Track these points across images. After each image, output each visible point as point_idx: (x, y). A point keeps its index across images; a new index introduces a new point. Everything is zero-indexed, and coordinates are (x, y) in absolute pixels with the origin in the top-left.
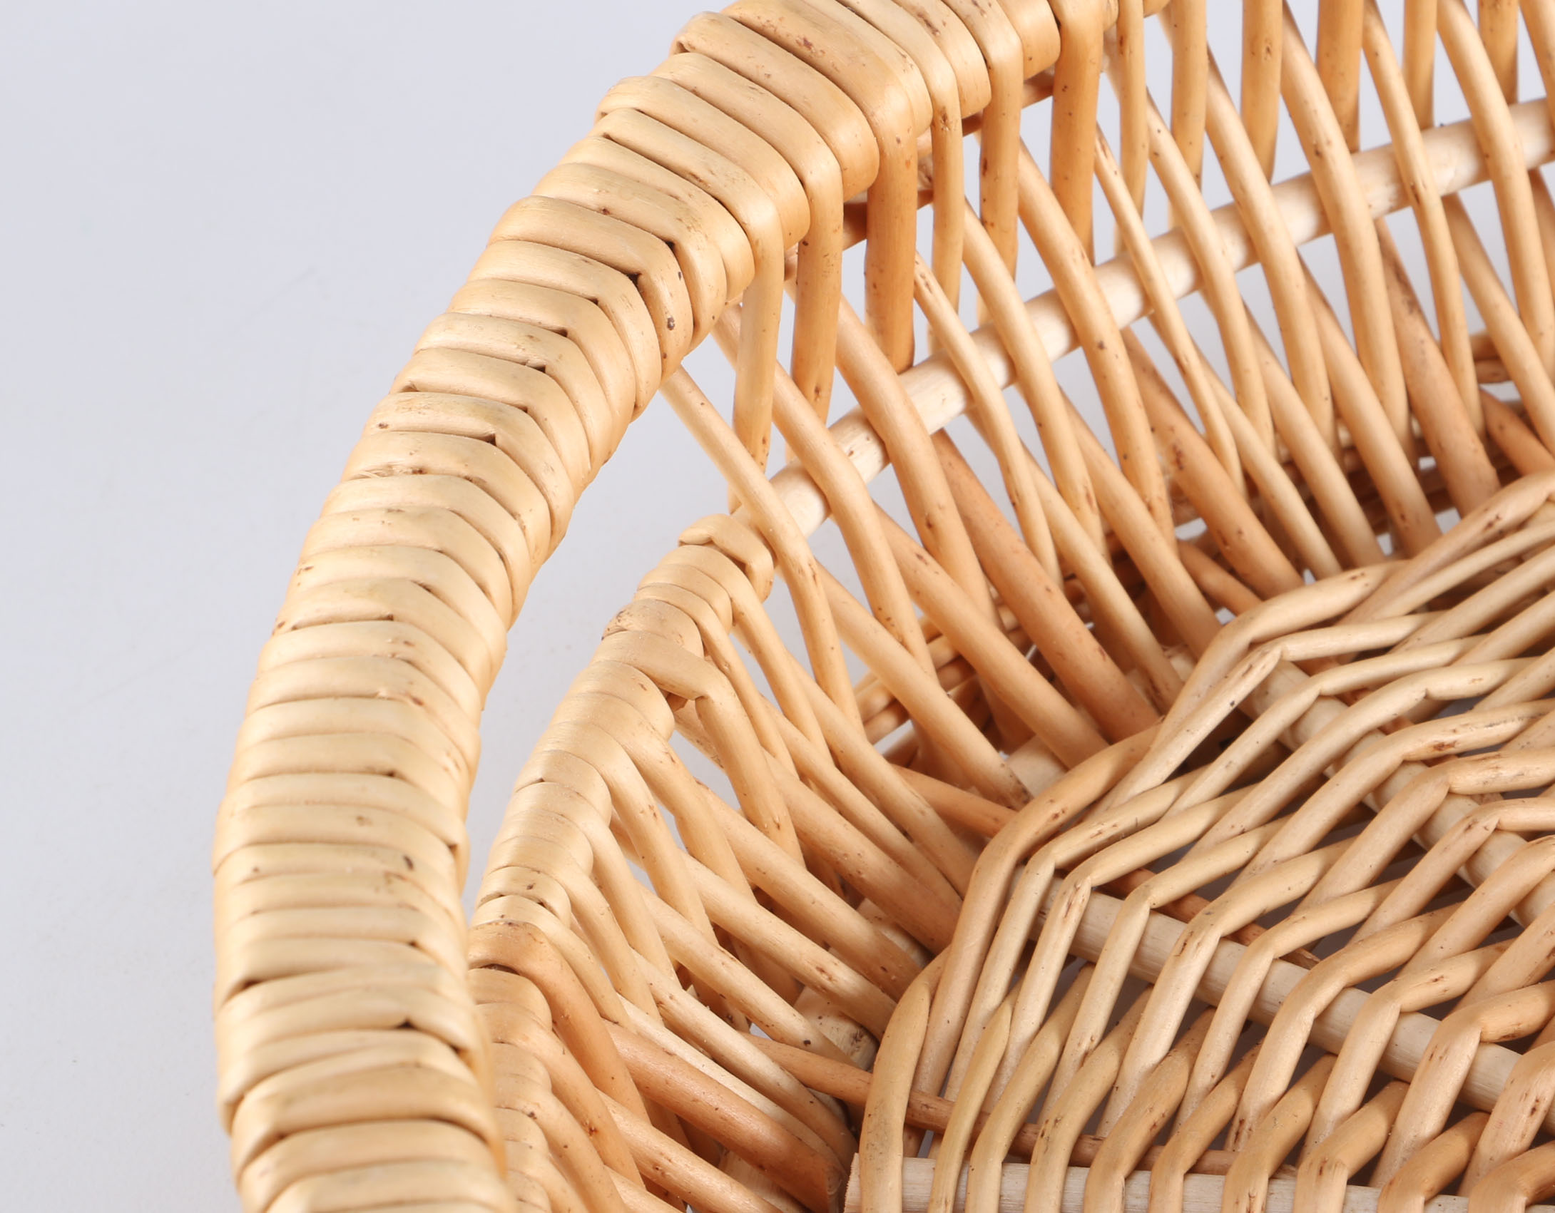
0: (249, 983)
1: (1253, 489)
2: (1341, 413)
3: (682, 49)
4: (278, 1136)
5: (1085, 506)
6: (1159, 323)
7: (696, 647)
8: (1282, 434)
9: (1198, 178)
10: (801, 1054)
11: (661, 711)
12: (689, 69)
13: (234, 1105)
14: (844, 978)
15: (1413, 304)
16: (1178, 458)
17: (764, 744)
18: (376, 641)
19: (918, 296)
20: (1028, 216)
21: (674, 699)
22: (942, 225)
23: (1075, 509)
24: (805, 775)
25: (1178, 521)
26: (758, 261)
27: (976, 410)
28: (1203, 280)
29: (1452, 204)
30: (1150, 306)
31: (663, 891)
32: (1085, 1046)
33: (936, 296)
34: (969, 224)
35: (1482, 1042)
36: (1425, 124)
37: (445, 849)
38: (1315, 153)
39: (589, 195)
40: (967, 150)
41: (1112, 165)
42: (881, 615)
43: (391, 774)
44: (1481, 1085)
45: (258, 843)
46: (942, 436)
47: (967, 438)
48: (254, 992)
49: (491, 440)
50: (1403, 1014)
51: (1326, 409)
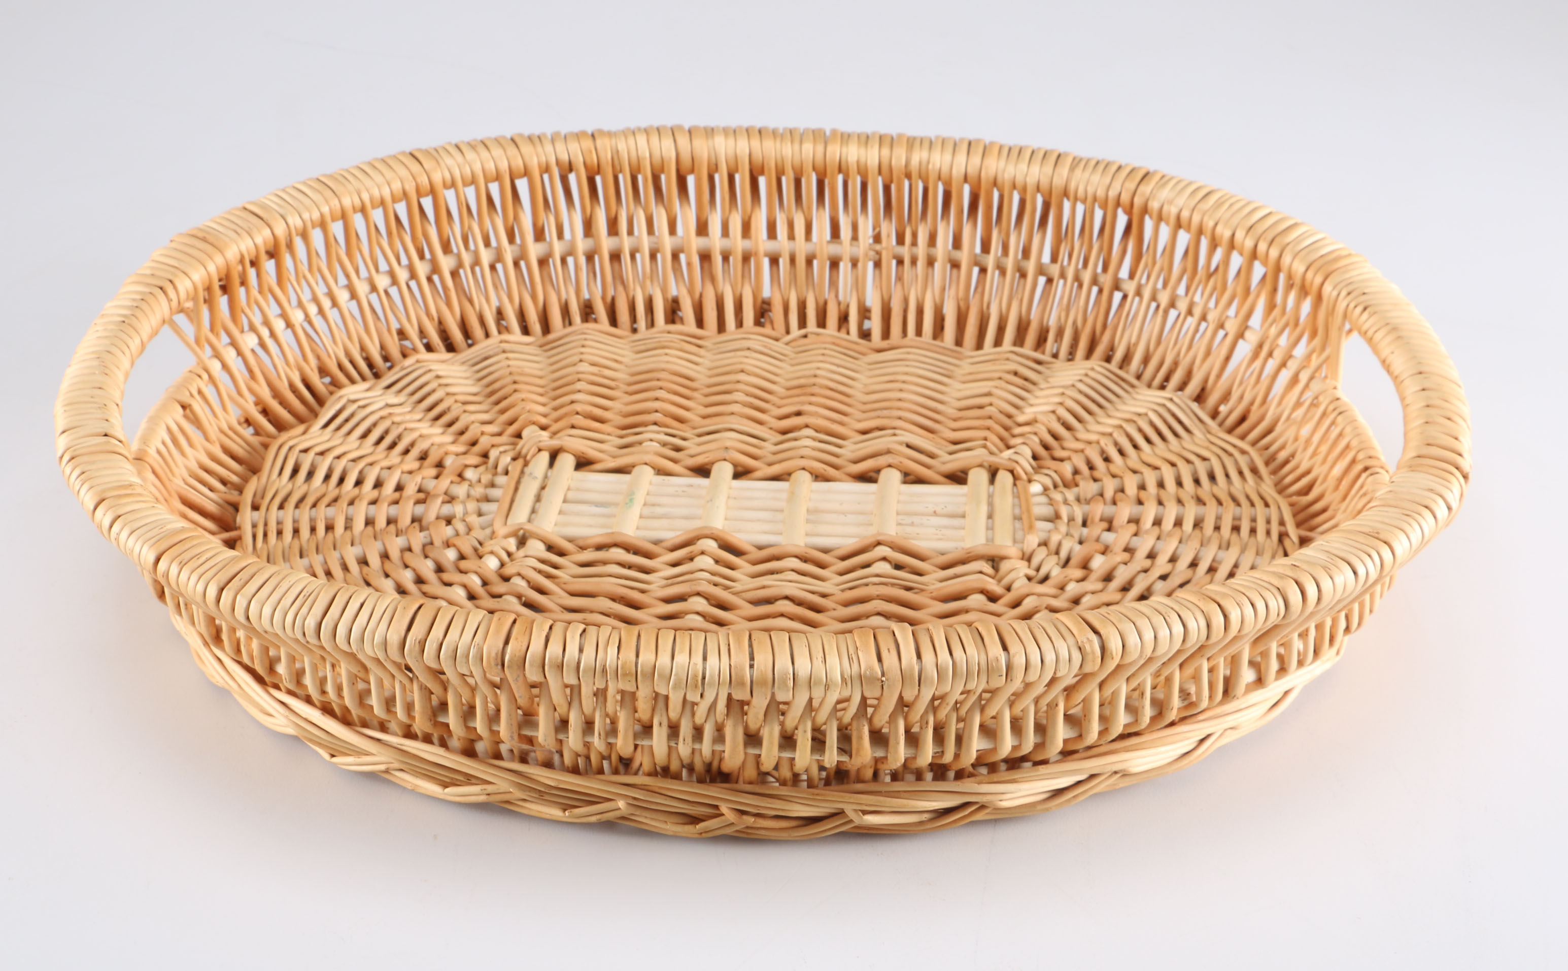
0: (63, 432)
1: (341, 367)
2: (363, 349)
3: (171, 241)
4: (73, 458)
5: (293, 368)
6: (310, 323)
7: (188, 394)
8: (348, 354)
9: (317, 283)
10: (224, 495)
11: (180, 410)
12: (174, 245)
13: (61, 458)
14: (234, 479)
15: (378, 318)
16: (318, 358)
17: (210, 424)
18: (95, 363)
19: (243, 311)
20: (271, 291)
21: (184, 407)
22: (248, 292)
23: (291, 369)
24: (222, 432)
25: (321, 377)
26: (195, 289)
27: (262, 344)
28: (321, 312)
29: (386, 292)
30: (307, 316)
31: (183, 454)
32: (299, 484)
33: (247, 310)
34: (255, 292)
35: (403, 473)
36: (377, 270)
37: (115, 405)
38: (347, 276)
39: (148, 272)
40: (252, 273)
41: (293, 278)
42: (240, 393)
43: (100, 388)
44: (402, 482)
45: (65, 405)
46: (253, 351)
47: (259, 351)
48: (65, 434)
49: (124, 322)
50: (382, 469)
51: (358, 346)
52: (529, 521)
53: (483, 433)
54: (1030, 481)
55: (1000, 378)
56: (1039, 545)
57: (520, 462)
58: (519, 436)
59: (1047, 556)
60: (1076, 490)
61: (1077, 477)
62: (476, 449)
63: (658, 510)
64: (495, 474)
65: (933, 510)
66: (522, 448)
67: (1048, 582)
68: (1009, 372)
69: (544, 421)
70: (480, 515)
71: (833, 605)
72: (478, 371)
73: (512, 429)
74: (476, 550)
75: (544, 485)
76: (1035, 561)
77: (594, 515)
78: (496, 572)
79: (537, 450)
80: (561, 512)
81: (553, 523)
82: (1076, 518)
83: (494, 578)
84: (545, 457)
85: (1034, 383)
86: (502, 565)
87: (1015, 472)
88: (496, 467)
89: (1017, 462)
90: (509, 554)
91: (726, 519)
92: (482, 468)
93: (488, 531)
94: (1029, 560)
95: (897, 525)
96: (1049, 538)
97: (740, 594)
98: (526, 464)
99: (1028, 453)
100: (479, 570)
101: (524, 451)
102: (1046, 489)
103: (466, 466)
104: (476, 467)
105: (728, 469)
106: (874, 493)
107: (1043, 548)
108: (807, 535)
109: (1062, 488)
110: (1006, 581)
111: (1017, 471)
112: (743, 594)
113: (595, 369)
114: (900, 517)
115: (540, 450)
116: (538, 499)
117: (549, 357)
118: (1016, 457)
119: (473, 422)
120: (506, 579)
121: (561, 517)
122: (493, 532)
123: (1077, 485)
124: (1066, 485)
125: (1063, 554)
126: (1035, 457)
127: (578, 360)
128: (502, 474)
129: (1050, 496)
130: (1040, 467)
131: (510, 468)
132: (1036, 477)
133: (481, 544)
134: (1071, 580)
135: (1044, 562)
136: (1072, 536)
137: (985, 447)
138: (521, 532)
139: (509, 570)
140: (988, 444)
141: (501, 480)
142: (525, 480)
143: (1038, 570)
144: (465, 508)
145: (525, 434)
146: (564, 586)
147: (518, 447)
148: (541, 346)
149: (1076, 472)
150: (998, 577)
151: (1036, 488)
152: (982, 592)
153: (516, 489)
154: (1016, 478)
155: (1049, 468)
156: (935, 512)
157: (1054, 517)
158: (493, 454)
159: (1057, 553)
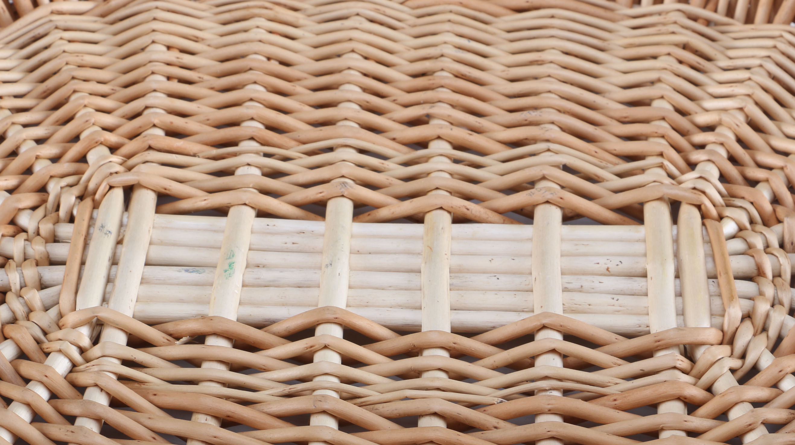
52: (104, 300)
53: (37, 158)
54: (721, 218)
55: (669, 54)
56: (743, 319)
57: (88, 202)
58: (82, 159)
59: (755, 335)
60: (778, 228)
61: (780, 210)
62: (31, 181)
63: (266, 275)
64: (57, 221)
65: (606, 266)
66: (89, 180)
67: (758, 378)
68: (677, 45)
69: (112, 138)
70: (42, 286)
71: (494, 421)
72: (29, 57)
73: (75, 150)
74: (38, 342)
75: (120, 238)
76: (740, 344)
77: (185, 284)
78: (65, 378)
79: (108, 187)
80: (144, 281)
81: (135, 300)
82: (783, 274)
83: (64, 388)
84: (118, 195)
85: (708, 59)
86: (74, 365)
87: (703, 207)
88: (58, 208)
89: (704, 193)
90: (82, 351)
91: (350, 287)
92: (40, 212)
93: (53, 313)
94: (731, 342)
95: (563, 291)
96: (754, 308)
97: (377, 406)
98: (96, 205)
99: (716, 174)
100: (45, 379)
101: (92, 186)
102: (741, 229)
103: (20, 210)
104: (34, 208)
105: (348, 207)
106: (530, 240)
107: (748, 324)
108: (453, 309)
109: (760, 227)
110: (706, 379)
111: (705, 206)
112: (380, 406)
113: (173, 56)
114: (568, 278)
115: (111, 188)
116: (114, 262)
117: (116, 34)
118: (701, 185)
119: (25, 140)
120: (81, 390)
121: (145, 287)
122: (61, 316)
123: (779, 221)
124: (766, 223)
125: (773, 332)
126: (723, 178)
127: (150, 41)
128: (64, 221)
129: (748, 240)
130: (733, 196)
131: (75, 212)
132: (728, 212)
133: (45, 333)
134: (787, 373)
135: (751, 345)
136: (781, 304)
137: (661, 166)
138: (95, 319)
139: (82, 379)
140: (666, 163)
141: (65, 230)
142: (95, 232)
143: (743, 356)
144: (22, 275)
145: (91, 157)
146: (153, 398)
147: (85, 177)
148: (103, 16)
149: (776, 200)
150: (694, 372)
151: (729, 228)
152: (680, 398)
153: (86, 245)
154: (704, 216)
155: (743, 198)
156: (608, 269)
157: (755, 272)
158: (53, 188)
159: (764, 329)
